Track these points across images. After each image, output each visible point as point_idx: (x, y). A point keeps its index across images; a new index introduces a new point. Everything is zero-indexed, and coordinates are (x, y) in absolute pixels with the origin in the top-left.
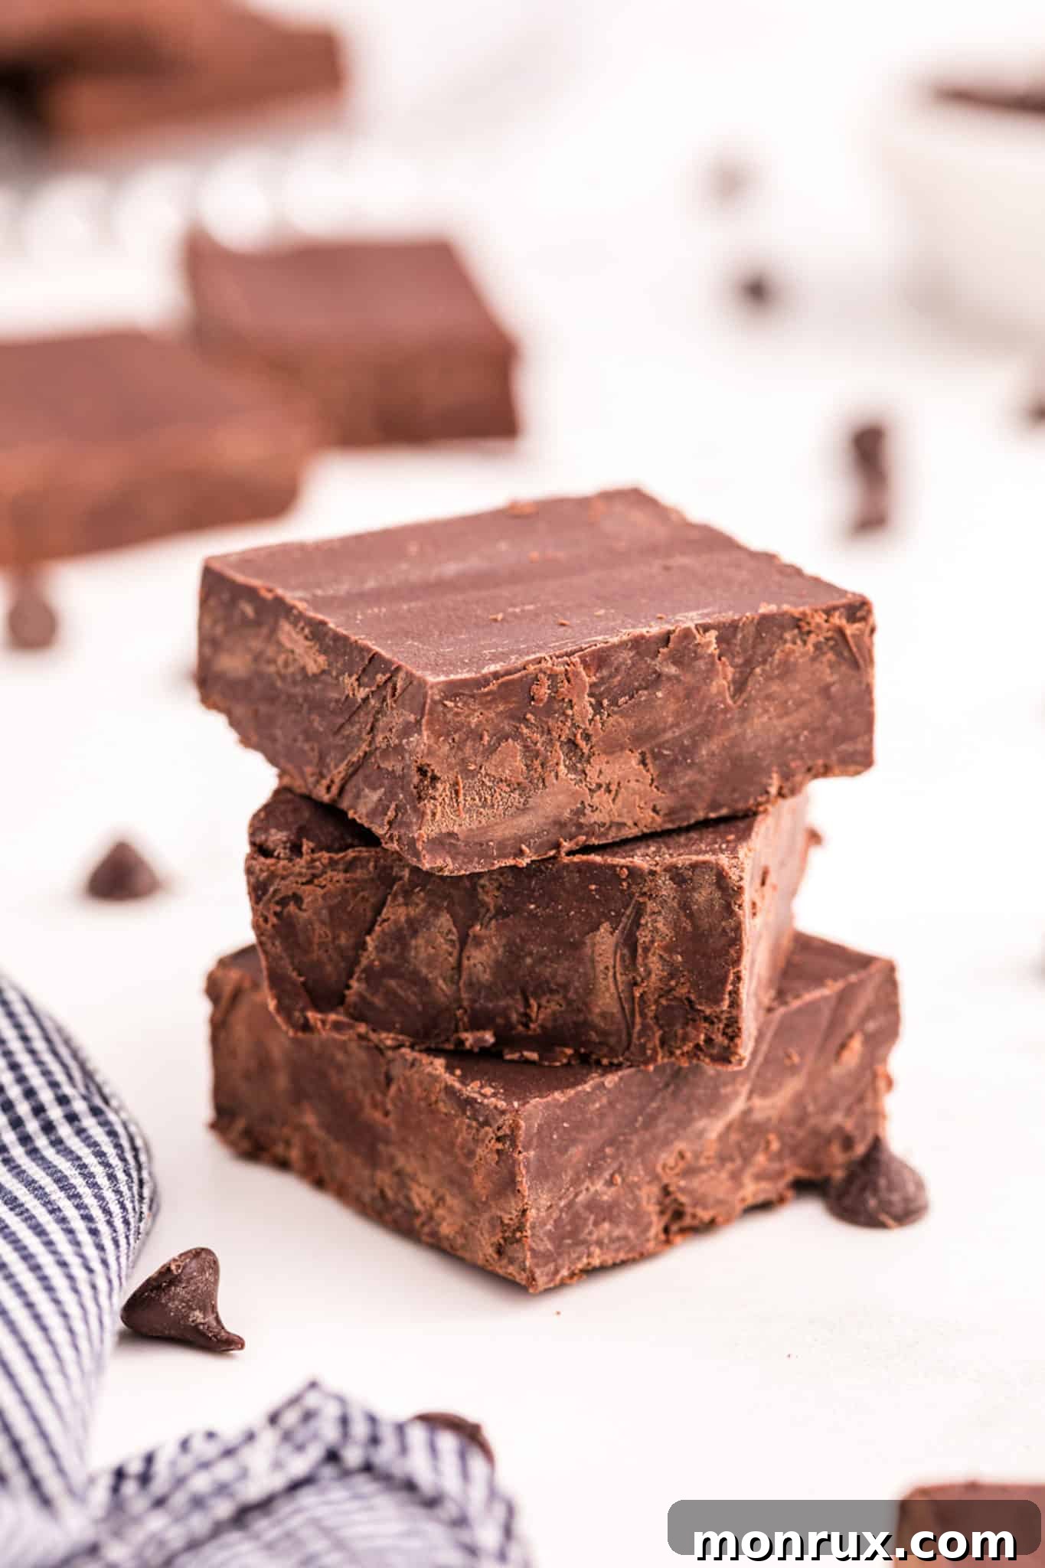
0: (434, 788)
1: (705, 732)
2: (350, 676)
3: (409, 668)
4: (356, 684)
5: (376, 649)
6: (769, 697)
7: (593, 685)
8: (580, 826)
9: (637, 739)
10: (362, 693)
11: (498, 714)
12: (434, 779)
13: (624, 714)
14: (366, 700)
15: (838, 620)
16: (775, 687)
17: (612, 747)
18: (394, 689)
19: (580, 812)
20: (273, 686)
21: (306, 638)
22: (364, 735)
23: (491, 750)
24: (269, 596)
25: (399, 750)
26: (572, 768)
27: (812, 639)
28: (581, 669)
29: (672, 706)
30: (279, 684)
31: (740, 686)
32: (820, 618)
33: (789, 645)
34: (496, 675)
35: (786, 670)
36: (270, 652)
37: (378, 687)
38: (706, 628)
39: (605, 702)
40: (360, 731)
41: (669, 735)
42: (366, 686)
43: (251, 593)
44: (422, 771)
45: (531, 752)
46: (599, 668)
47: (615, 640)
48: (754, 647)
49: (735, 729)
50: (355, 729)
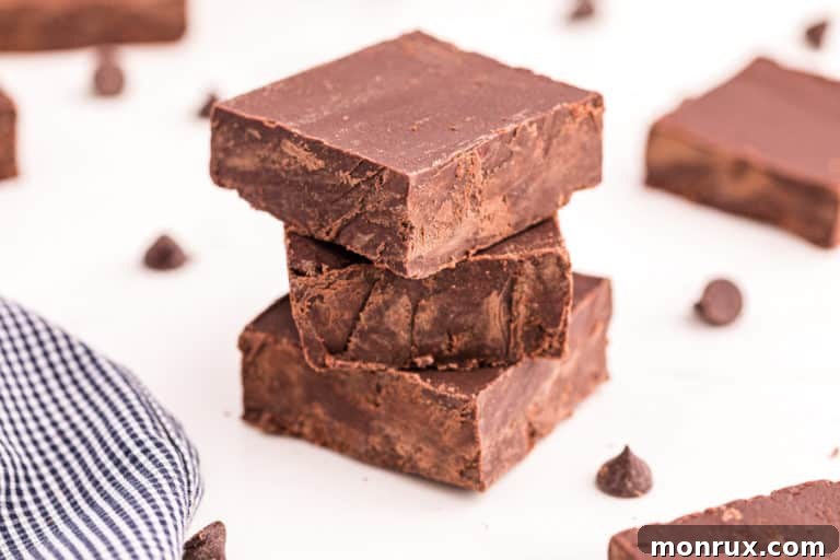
0: (412, 233)
1: (532, 178)
2: (344, 172)
3: (392, 168)
4: (349, 177)
5: (364, 157)
6: (559, 155)
7: (484, 163)
8: (476, 240)
9: (502, 189)
10: (354, 182)
11: (441, 187)
12: (412, 228)
13: (496, 176)
14: (358, 185)
15: (590, 107)
16: (562, 149)
17: (491, 196)
18: (381, 180)
19: (476, 233)
20: (278, 176)
21: (306, 150)
22: (356, 204)
23: (439, 207)
24: (272, 126)
25: (387, 214)
26: (473, 210)
27: (578, 120)
28: (478, 156)
29: (518, 168)
30: (283, 174)
31: (546, 151)
32: (581, 109)
33: (567, 126)
34: (440, 167)
35: (567, 139)
36: (275, 156)
37: (368, 178)
38: (531, 124)
39: (488, 172)
40: (353, 202)
41: (516, 184)
42: (356, 177)
43: (258, 125)
44: (405, 225)
45: (456, 206)
46: (485, 154)
47: (491, 137)
48: (552, 128)
49: (544, 175)
50: (349, 201)
